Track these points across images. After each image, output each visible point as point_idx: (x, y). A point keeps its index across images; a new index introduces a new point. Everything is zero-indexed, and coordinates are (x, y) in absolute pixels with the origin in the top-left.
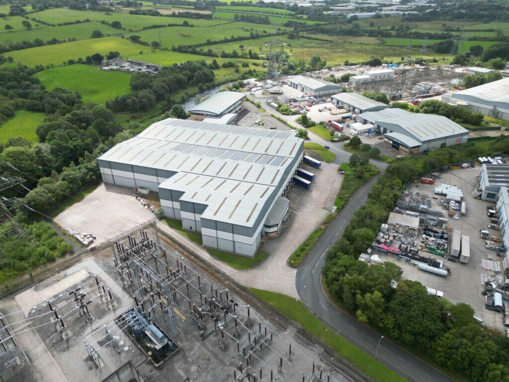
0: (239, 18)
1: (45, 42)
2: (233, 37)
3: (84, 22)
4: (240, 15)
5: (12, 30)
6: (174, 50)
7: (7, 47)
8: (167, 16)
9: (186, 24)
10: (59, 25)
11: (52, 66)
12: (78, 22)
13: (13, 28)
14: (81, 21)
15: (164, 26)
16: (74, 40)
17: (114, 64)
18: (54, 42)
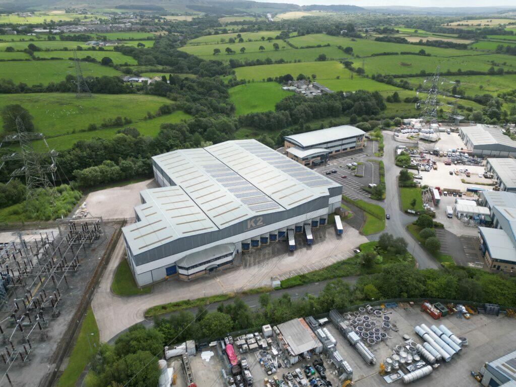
0: (504, 50)
1: (273, 60)
2: (459, 70)
3: (325, 46)
4: (506, 45)
5: (263, 50)
6: (373, 78)
7: (243, 63)
8: (412, 43)
9: (422, 53)
10: (302, 48)
11: (253, 81)
12: (319, 46)
13: (264, 49)
14: (322, 45)
15: (397, 54)
16: (299, 61)
17: (296, 85)
18: (281, 62)
